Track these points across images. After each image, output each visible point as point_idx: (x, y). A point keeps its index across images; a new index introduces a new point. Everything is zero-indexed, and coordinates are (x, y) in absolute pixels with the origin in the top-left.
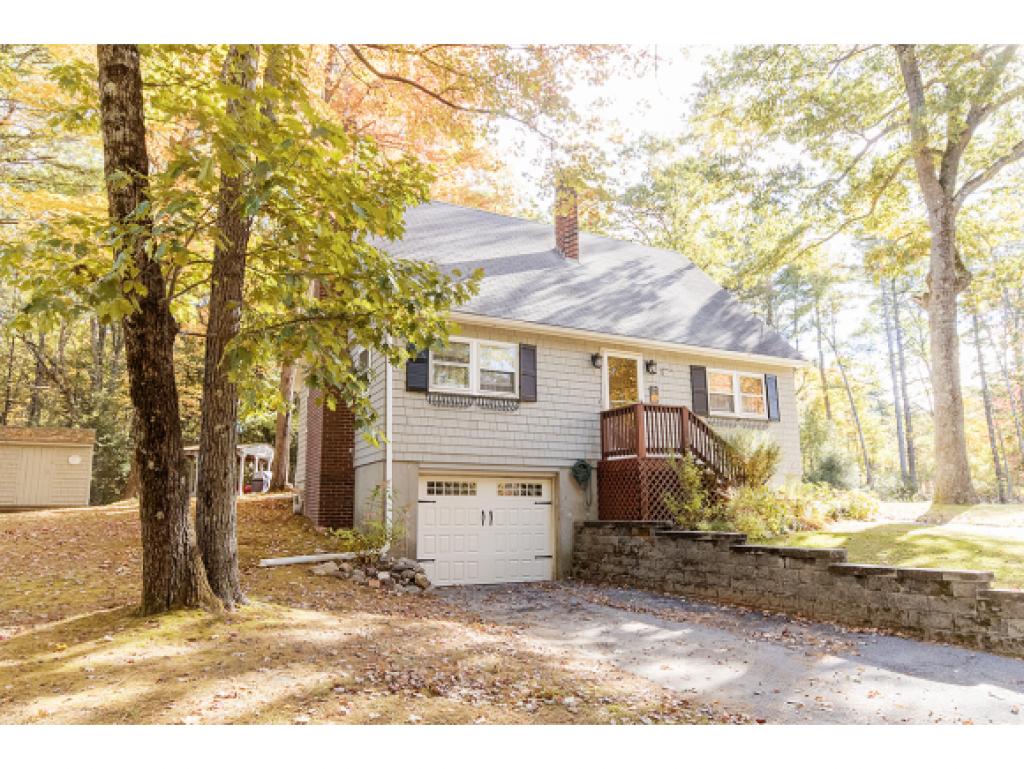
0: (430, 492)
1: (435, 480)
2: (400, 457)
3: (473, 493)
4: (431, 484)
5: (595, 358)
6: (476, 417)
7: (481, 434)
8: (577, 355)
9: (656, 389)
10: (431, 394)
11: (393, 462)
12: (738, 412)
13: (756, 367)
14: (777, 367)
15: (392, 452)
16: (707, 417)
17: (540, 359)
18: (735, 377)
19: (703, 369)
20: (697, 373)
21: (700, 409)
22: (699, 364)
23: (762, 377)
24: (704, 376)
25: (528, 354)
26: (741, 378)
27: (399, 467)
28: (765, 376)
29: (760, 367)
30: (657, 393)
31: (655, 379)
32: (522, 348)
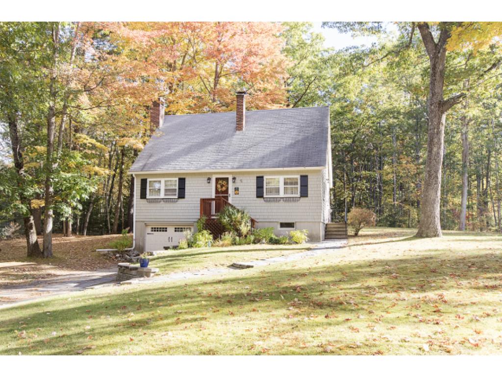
0: (152, 231)
1: (154, 227)
2: (138, 220)
3: (166, 231)
4: (152, 228)
5: (209, 179)
6: (163, 206)
7: (164, 211)
8: (202, 179)
9: (238, 188)
10: (147, 199)
11: (136, 221)
12: (282, 194)
13: (295, 173)
14: (308, 171)
15: (136, 218)
16: (264, 198)
17: (187, 182)
18: (281, 179)
19: (262, 177)
20: (260, 179)
21: (260, 195)
22: (261, 175)
23: (298, 177)
24: (263, 180)
25: (182, 181)
26: (285, 179)
27: (138, 223)
28: (301, 176)
29: (297, 172)
30: (238, 190)
31: (238, 184)
32: (180, 179)
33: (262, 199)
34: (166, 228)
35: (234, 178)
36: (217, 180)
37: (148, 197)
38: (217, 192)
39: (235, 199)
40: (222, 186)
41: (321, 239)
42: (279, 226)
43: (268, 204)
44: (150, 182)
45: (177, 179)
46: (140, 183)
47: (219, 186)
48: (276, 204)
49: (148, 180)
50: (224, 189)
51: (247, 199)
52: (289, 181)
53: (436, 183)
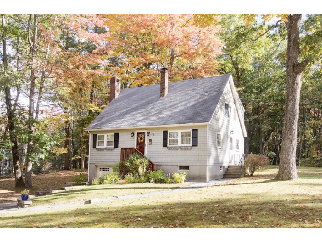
0: (100, 170)
2: (91, 163)
4: (100, 168)
5: (133, 134)
6: (106, 153)
7: (106, 157)
8: (128, 133)
9: (151, 140)
10: (97, 148)
11: (90, 164)
12: (180, 144)
13: (189, 127)
14: (198, 126)
15: (90, 162)
16: (168, 147)
17: (120, 136)
18: (180, 132)
19: (167, 131)
20: (165, 133)
21: (165, 145)
22: (166, 130)
23: (191, 130)
24: (167, 134)
25: (117, 136)
26: (182, 132)
27: (91, 165)
28: (193, 130)
29: (190, 127)
30: (151, 141)
31: (151, 137)
32: (115, 134)
33: (167, 148)
34: (108, 169)
35: (149, 133)
36: (138, 134)
37: (97, 147)
38: (138, 143)
39: (149, 148)
40: (141, 138)
41: (208, 179)
42: (178, 168)
43: (171, 152)
44: (99, 136)
45: (114, 134)
46: (92, 137)
47: (139, 139)
48: (176, 152)
49: (98, 135)
50: (142, 140)
51: (157, 148)
52: (184, 134)
53: (291, 133)
